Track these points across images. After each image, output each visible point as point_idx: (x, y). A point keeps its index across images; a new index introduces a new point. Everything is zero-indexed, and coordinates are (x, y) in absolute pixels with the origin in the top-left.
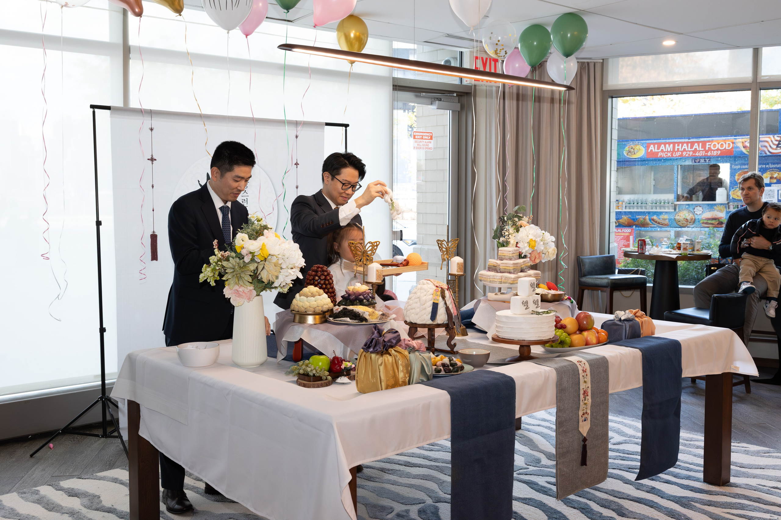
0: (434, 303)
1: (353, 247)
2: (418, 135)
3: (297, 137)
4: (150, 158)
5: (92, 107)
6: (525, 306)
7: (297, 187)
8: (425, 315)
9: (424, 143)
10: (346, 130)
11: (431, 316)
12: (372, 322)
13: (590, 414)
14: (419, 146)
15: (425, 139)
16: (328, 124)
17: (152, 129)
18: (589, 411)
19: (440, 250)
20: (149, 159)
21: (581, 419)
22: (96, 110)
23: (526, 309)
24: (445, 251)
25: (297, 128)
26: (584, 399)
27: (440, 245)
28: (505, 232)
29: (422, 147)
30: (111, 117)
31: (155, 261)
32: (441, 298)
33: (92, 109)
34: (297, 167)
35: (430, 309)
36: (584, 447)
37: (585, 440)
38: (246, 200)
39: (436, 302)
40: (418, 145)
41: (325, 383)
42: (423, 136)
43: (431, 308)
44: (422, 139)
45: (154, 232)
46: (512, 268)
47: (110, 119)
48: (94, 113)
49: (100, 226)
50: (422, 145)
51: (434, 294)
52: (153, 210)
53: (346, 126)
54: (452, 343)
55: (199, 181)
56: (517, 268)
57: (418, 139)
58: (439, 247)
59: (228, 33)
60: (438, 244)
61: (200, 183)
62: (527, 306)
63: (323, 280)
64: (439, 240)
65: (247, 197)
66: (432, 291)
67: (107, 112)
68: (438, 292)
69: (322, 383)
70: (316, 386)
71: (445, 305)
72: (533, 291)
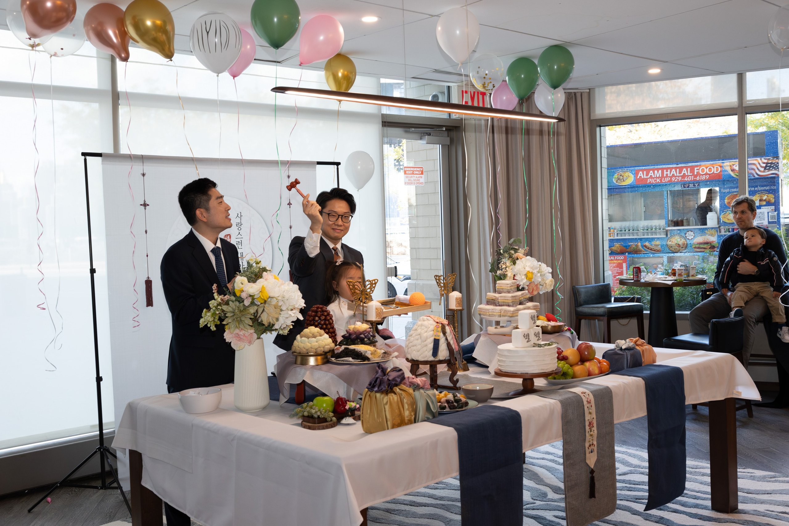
0: (435, 339)
1: (352, 285)
2: (409, 171)
3: (289, 177)
4: (142, 203)
5: (84, 154)
6: (526, 338)
7: (291, 227)
8: (427, 352)
9: (415, 178)
10: (338, 169)
11: (433, 353)
12: (374, 361)
13: (596, 446)
14: (410, 182)
15: (416, 174)
16: (319, 163)
17: (144, 175)
18: (595, 443)
19: (438, 285)
20: (141, 205)
21: (587, 451)
22: (88, 158)
23: (528, 342)
24: (442, 287)
25: (289, 168)
26: (589, 430)
27: (438, 281)
28: (502, 265)
29: (413, 182)
30: (102, 164)
31: (150, 307)
32: (441, 334)
33: (83, 157)
34: (290, 207)
35: (431, 346)
36: (592, 480)
37: (592, 472)
38: (240, 242)
39: (437, 338)
40: (409, 180)
41: (330, 424)
42: (413, 171)
43: (432, 344)
44: (413, 174)
45: (148, 278)
46: (511, 301)
47: (102, 166)
48: (85, 160)
49: (94, 274)
50: (413, 180)
51: (435, 331)
52: (147, 256)
53: (338, 164)
54: (455, 379)
56: (515, 301)
57: (409, 174)
58: (437, 283)
59: (218, 76)
60: (436, 279)
62: (529, 339)
63: (323, 320)
64: (436, 276)
65: (241, 239)
66: (432, 327)
67: (99, 159)
68: (438, 328)
69: (327, 425)
70: (321, 428)
71: (446, 340)
72: (534, 323)
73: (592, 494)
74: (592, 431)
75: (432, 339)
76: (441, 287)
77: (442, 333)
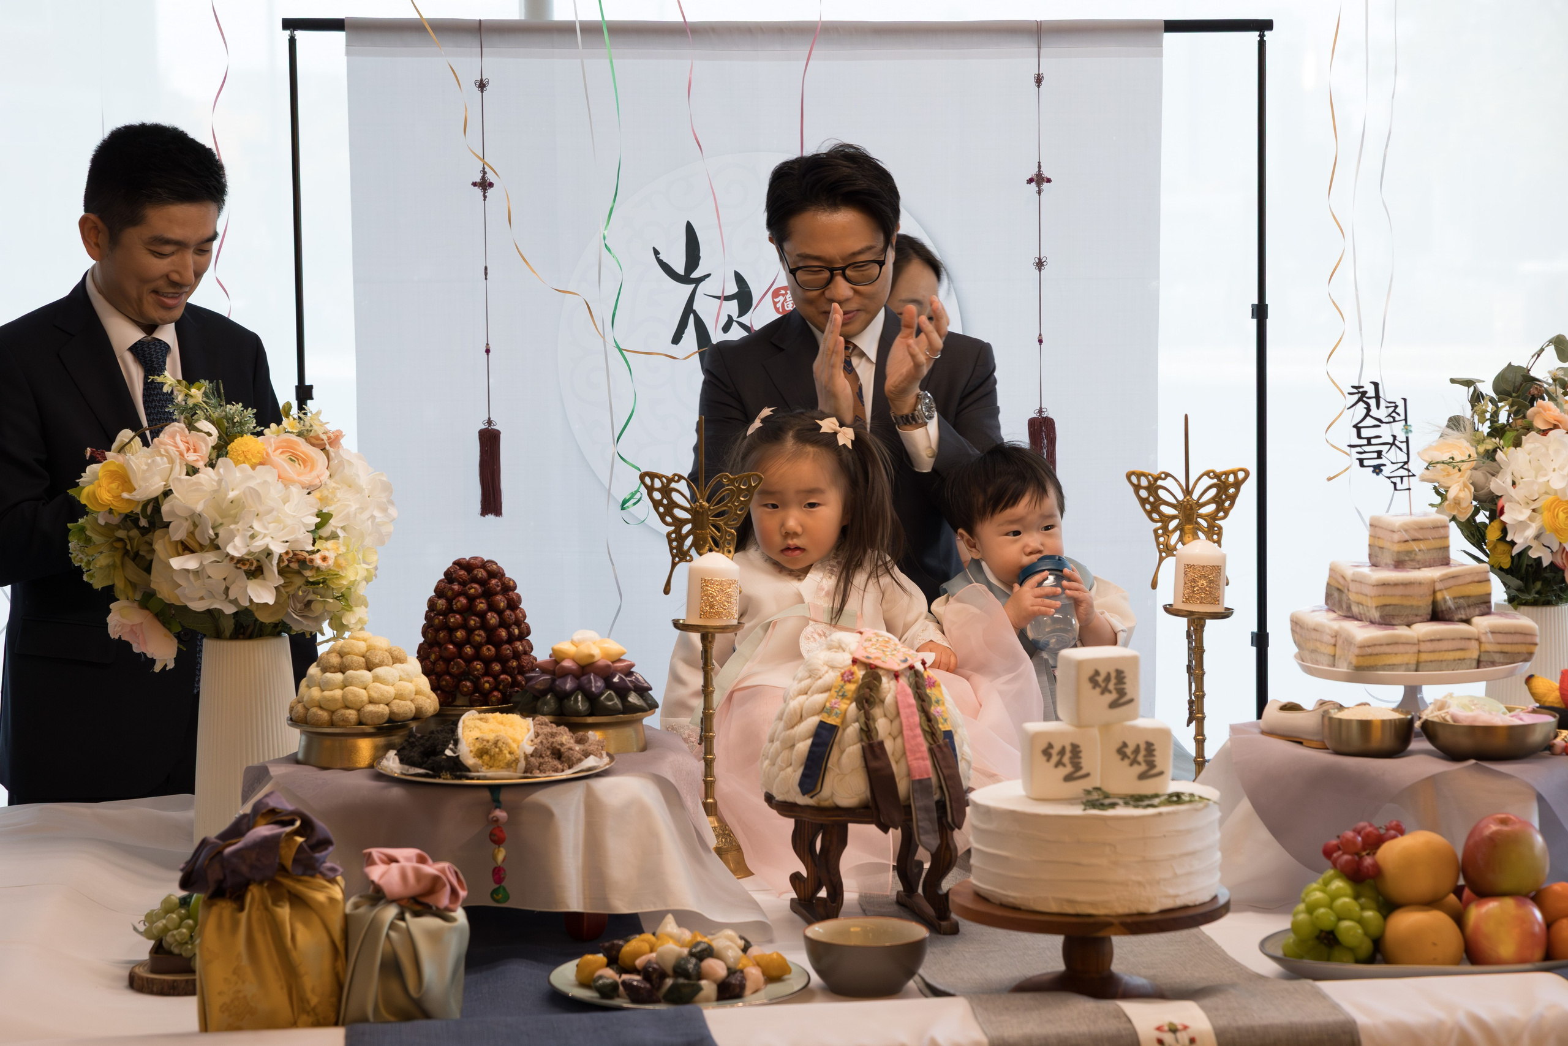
0: (822, 725)
3: (1039, 80)
4: (478, 179)
5: (290, 24)
6: (1059, 763)
7: (1040, 264)
10: (1262, 45)
11: (804, 775)
12: (485, 778)
16: (1173, 26)
17: (482, 86)
19: (1149, 514)
20: (474, 184)
22: (300, 35)
23: (1068, 778)
24: (1171, 517)
25: (1039, 47)
27: (1144, 493)
30: (348, 53)
31: (490, 517)
32: (854, 709)
33: (287, 33)
34: (1039, 192)
35: (804, 746)
39: (832, 721)
43: (809, 741)
45: (489, 422)
47: (345, 58)
48: (292, 42)
49: (309, 402)
51: (833, 691)
52: (488, 351)
53: (1262, 26)
55: (656, 252)
58: (1143, 501)
60: (1137, 488)
61: (661, 257)
64: (1139, 475)
66: (831, 677)
67: (340, 36)
68: (849, 681)
69: (174, 981)
70: (155, 989)
71: (867, 732)
72: (1114, 705)
75: (812, 721)
76: (1165, 519)
77: (854, 704)
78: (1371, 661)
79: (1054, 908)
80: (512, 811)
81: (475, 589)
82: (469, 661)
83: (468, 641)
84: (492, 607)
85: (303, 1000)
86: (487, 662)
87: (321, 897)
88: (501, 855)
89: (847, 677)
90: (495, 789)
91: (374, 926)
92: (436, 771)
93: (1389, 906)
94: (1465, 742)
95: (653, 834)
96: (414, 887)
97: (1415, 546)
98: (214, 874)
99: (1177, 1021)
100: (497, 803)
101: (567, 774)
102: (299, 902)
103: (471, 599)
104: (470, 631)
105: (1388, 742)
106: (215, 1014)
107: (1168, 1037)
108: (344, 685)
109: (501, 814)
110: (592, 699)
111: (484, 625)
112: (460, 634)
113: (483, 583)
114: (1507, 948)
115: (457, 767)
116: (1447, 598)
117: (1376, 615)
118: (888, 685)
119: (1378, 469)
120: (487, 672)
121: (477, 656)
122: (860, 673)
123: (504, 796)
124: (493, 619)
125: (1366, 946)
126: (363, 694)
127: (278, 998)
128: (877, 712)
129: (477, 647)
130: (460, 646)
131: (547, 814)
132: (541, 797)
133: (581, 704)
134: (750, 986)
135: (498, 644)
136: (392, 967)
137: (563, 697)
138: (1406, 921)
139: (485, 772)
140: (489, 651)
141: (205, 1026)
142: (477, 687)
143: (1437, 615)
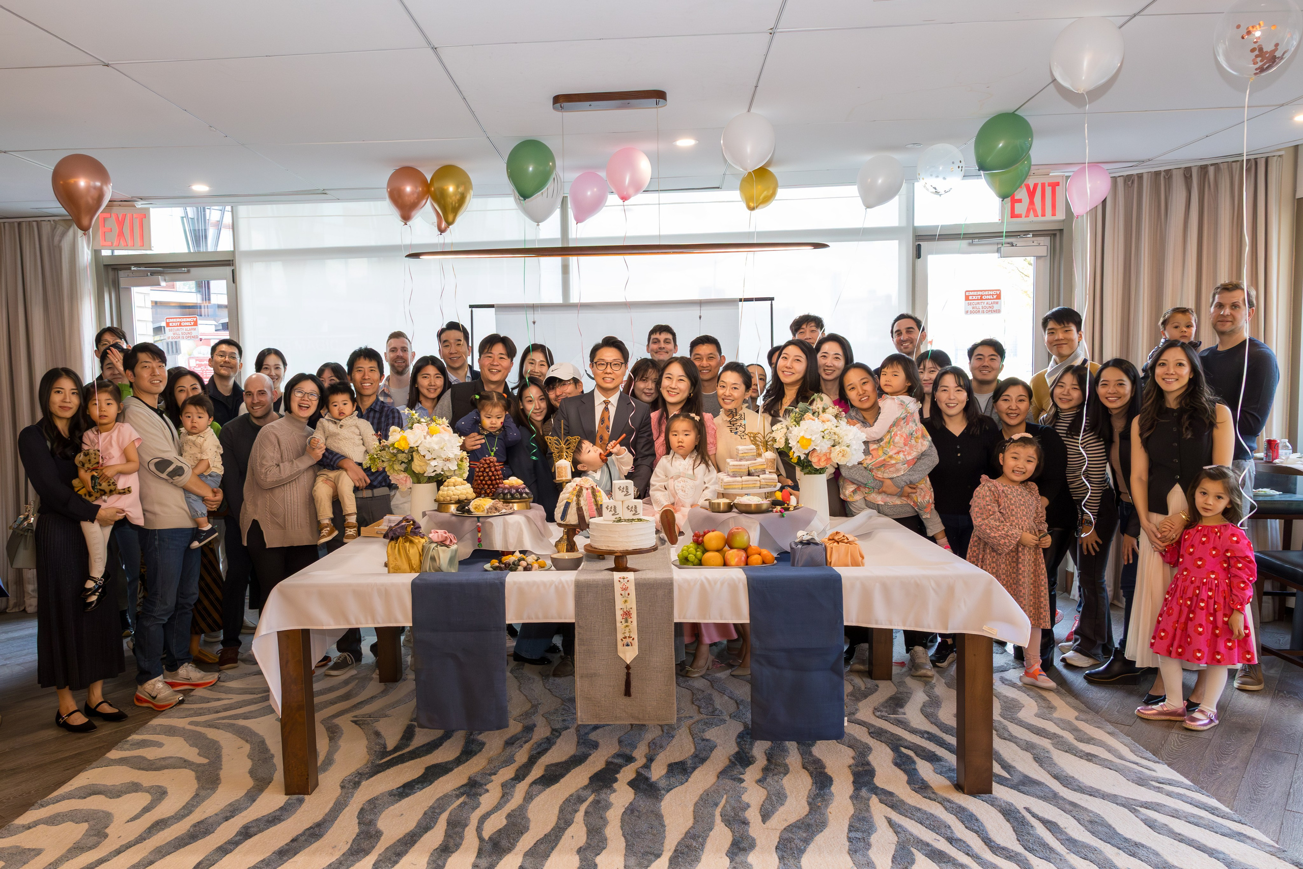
3: (700, 318)
6: (611, 511)
10: (772, 304)
13: (636, 639)
16: (742, 300)
17: (534, 323)
18: (635, 635)
21: (620, 644)
23: (613, 515)
25: (701, 307)
26: (623, 621)
32: (575, 498)
36: (628, 675)
37: (628, 667)
53: (772, 299)
59: (538, 225)
62: (615, 512)
71: (578, 504)
72: (625, 495)
73: (628, 693)
74: (629, 622)
75: (565, 501)
78: (728, 487)
79: (604, 548)
80: (483, 523)
81: (486, 466)
82: (484, 485)
83: (484, 480)
84: (490, 471)
85: (412, 567)
86: (489, 485)
87: (417, 541)
88: (480, 534)
89: (574, 489)
90: (478, 517)
91: (429, 548)
92: (463, 512)
93: (705, 551)
94: (743, 509)
95: (521, 530)
96: (441, 539)
97: (745, 455)
98: (390, 535)
99: (625, 576)
100: (479, 521)
101: (498, 514)
102: (411, 542)
103: (485, 468)
104: (484, 477)
105: (726, 509)
106: (391, 570)
107: (622, 580)
108: (448, 490)
109: (479, 524)
110: (512, 495)
111: (488, 475)
112: (482, 478)
113: (488, 464)
114: (733, 562)
115: (469, 511)
116: (752, 470)
117: (731, 474)
118: (584, 491)
119: (736, 433)
120: (489, 488)
121: (486, 484)
122: (578, 488)
123: (481, 520)
124: (490, 474)
125: (696, 561)
126: (452, 493)
127: (406, 566)
128: (581, 499)
129: (486, 481)
130: (481, 481)
131: (491, 524)
132: (490, 520)
133: (509, 496)
134: (534, 569)
135: (492, 481)
136: (433, 559)
137: (505, 494)
138: (708, 555)
139: (476, 513)
140: (489, 482)
141: (389, 572)
142: (486, 492)
143: (749, 474)
